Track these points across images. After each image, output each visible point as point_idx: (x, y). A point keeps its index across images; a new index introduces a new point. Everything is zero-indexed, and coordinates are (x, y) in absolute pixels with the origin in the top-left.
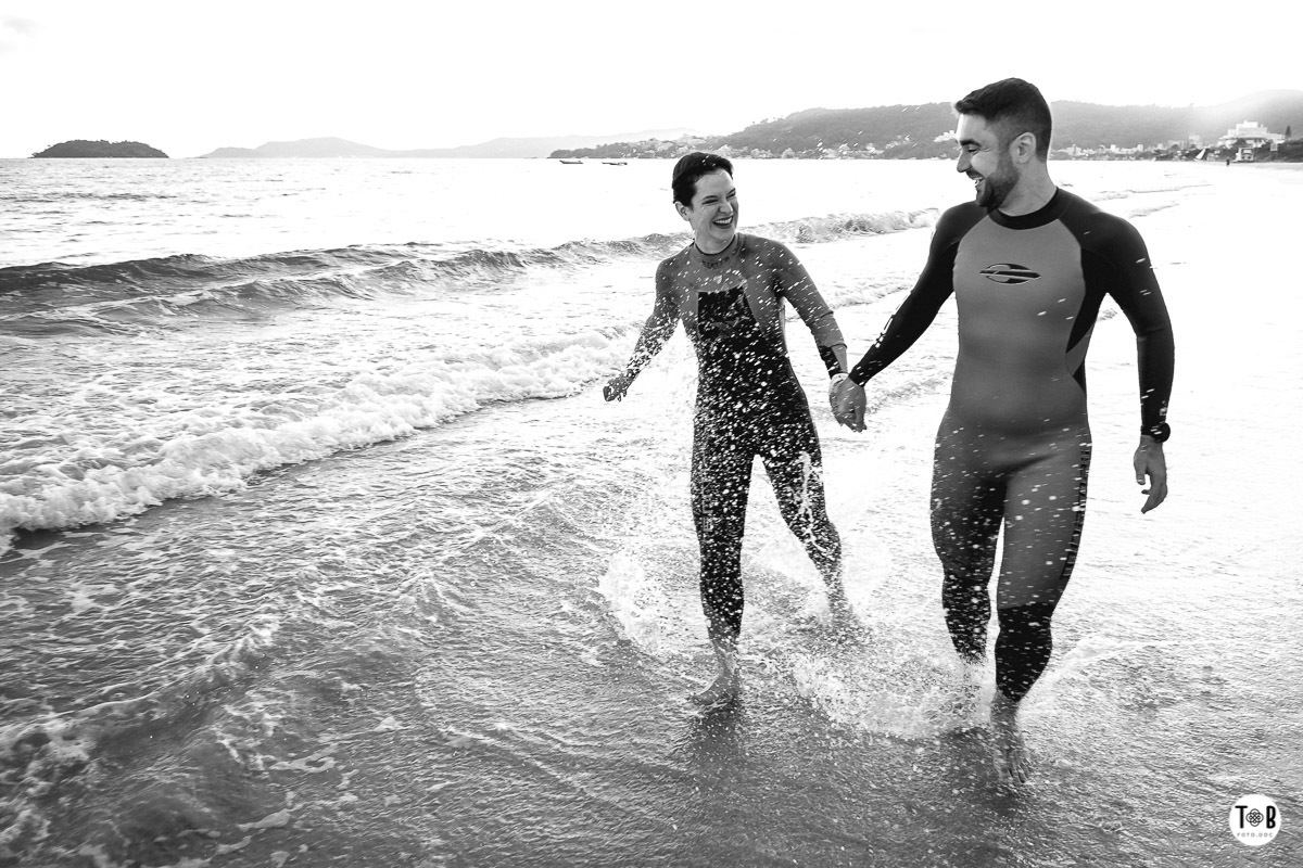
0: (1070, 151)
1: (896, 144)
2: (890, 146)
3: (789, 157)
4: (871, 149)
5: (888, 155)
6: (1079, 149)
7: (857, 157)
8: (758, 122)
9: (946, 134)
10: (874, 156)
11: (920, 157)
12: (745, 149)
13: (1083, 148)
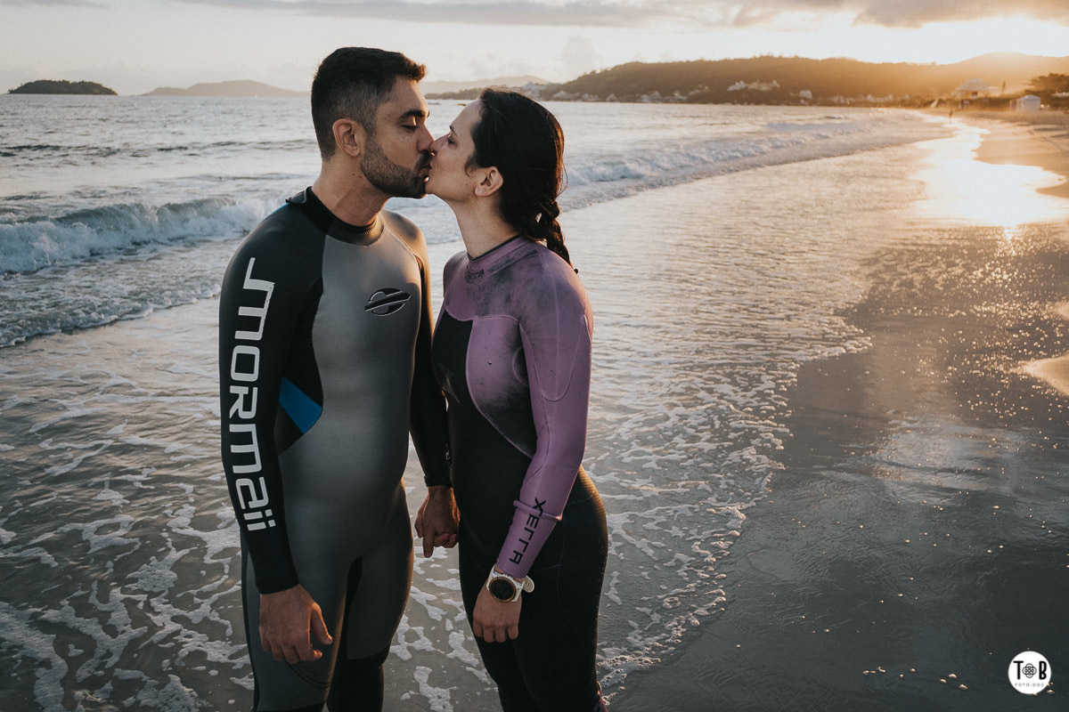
0: (835, 99)
1: (698, 91)
2: (692, 93)
3: (612, 101)
4: (677, 94)
5: (691, 101)
6: (842, 98)
7: (666, 102)
8: (588, 72)
9: (737, 84)
10: (681, 102)
11: (716, 102)
12: (578, 94)
13: (846, 97)
